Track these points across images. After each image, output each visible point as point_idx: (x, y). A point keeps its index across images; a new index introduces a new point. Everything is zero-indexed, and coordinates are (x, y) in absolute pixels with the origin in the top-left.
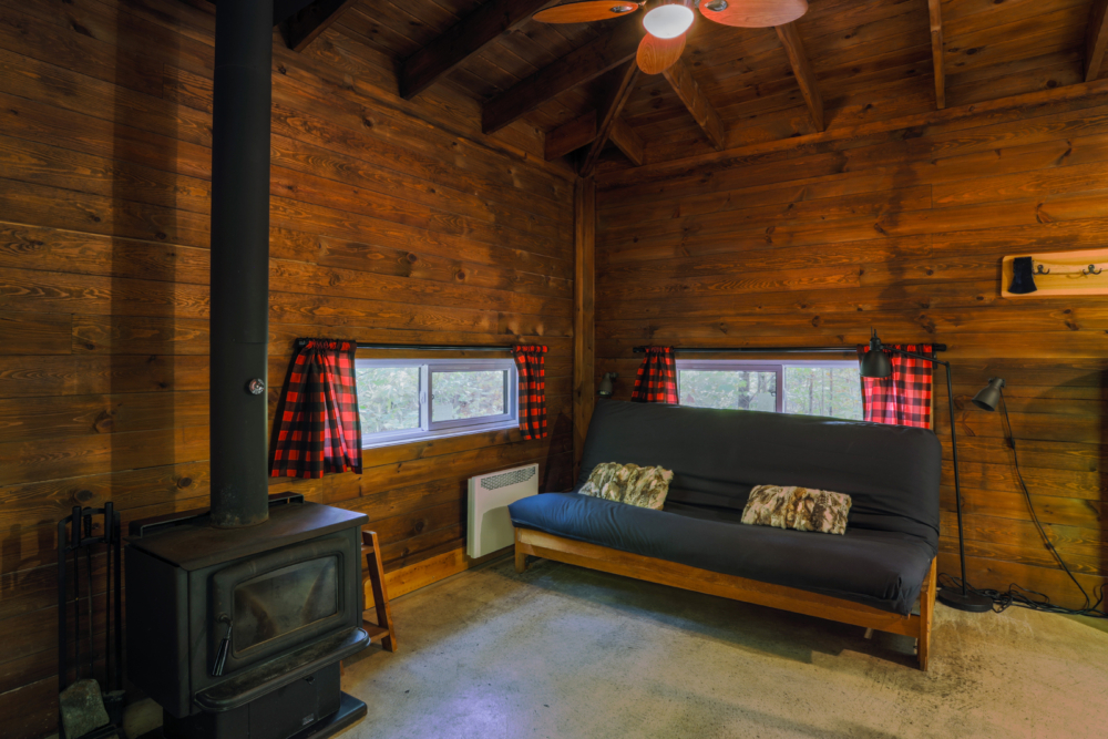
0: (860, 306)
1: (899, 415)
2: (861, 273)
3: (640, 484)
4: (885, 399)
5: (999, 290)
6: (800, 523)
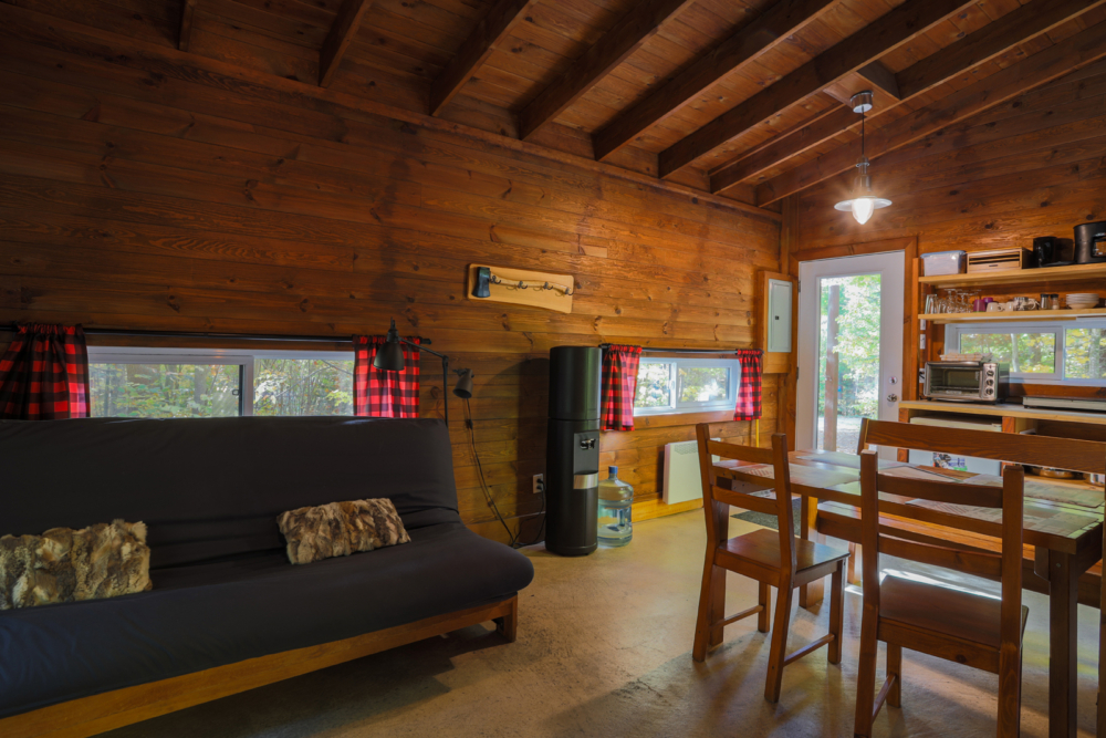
0: (353, 293)
1: (396, 408)
2: (355, 257)
3: (98, 557)
4: (381, 392)
5: (466, 293)
6: (366, 543)
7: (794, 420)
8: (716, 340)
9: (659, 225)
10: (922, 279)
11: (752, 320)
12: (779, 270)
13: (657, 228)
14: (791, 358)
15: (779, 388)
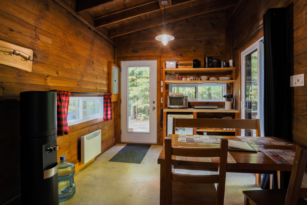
7: (120, 118)
8: (97, 89)
9: (76, 34)
10: (166, 69)
11: (107, 81)
12: (115, 63)
13: (75, 36)
14: (119, 95)
15: (115, 107)
